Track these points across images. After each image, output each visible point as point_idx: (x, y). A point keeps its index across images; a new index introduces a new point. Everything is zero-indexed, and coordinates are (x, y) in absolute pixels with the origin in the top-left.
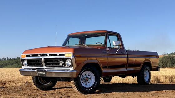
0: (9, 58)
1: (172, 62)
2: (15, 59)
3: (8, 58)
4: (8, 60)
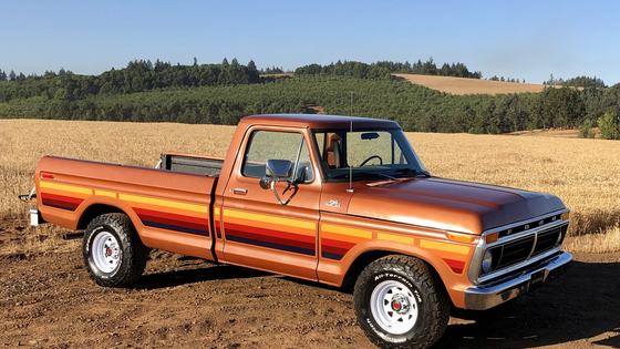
0: (18, 74)
1: (571, 110)
2: (38, 79)
3: (12, 75)
4: (13, 79)
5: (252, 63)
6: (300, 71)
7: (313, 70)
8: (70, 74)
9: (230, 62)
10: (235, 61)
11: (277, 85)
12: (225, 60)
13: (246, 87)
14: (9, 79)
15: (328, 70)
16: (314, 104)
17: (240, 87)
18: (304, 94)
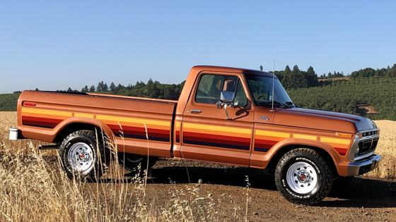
0: (117, 85)
3: (113, 85)
4: (112, 89)
5: (311, 69)
6: (356, 75)
7: (368, 73)
8: (157, 83)
9: (292, 69)
10: (296, 68)
11: (334, 88)
12: (288, 67)
13: (305, 90)
14: (109, 89)
15: (382, 73)
16: (366, 104)
17: (299, 90)
18: (356, 95)
